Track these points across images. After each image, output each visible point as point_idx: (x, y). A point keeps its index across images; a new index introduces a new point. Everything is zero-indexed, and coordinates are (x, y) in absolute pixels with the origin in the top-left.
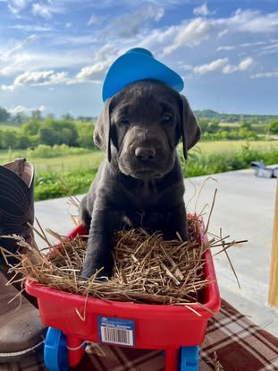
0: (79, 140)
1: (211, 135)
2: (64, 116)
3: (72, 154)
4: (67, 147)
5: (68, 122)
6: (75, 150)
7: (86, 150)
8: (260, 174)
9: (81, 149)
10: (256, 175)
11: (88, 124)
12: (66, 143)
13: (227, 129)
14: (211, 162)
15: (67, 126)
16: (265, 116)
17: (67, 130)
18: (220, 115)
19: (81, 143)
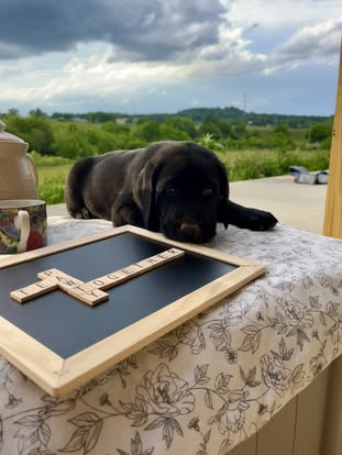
0: (54, 146)
1: (235, 141)
2: (31, 113)
3: (46, 165)
4: (39, 155)
5: (39, 119)
6: (50, 159)
7: (66, 160)
8: (301, 180)
9: (59, 158)
10: (296, 181)
11: (67, 124)
12: (36, 150)
13: (256, 134)
14: (237, 168)
15: (37, 126)
16: (305, 117)
17: (37, 132)
18: (247, 115)
19: (58, 149)
